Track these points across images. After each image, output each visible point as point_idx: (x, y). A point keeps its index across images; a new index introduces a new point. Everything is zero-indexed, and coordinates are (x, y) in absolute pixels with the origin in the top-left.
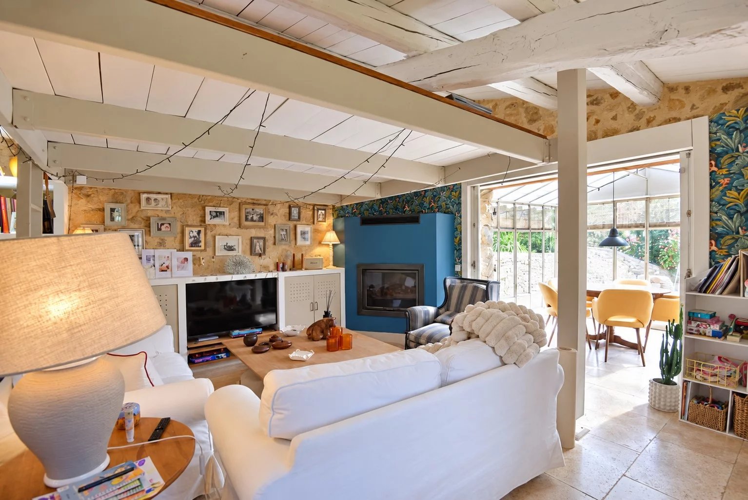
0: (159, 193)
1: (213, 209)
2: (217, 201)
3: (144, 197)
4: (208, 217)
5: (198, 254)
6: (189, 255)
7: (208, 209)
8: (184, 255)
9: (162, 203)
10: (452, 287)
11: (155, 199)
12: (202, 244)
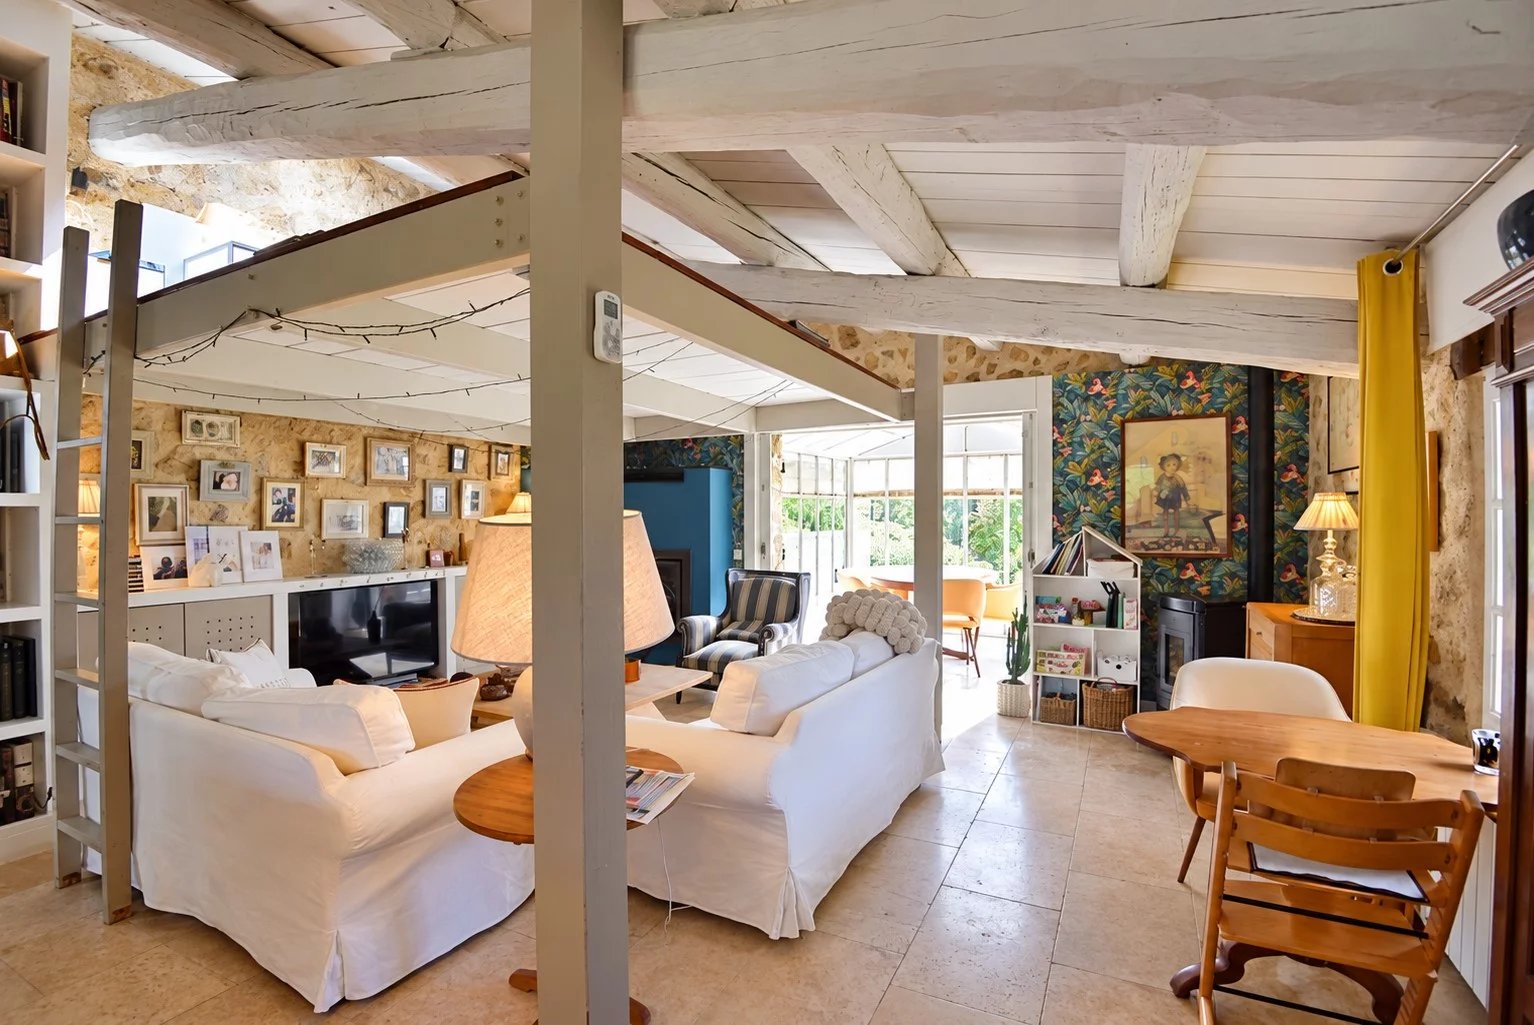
0: (217, 412)
1: (318, 447)
2: (325, 431)
3: (188, 418)
4: (309, 461)
5: (287, 535)
6: (272, 538)
7: (310, 447)
8: (263, 537)
9: (223, 432)
10: (738, 585)
11: (210, 425)
12: (297, 516)
